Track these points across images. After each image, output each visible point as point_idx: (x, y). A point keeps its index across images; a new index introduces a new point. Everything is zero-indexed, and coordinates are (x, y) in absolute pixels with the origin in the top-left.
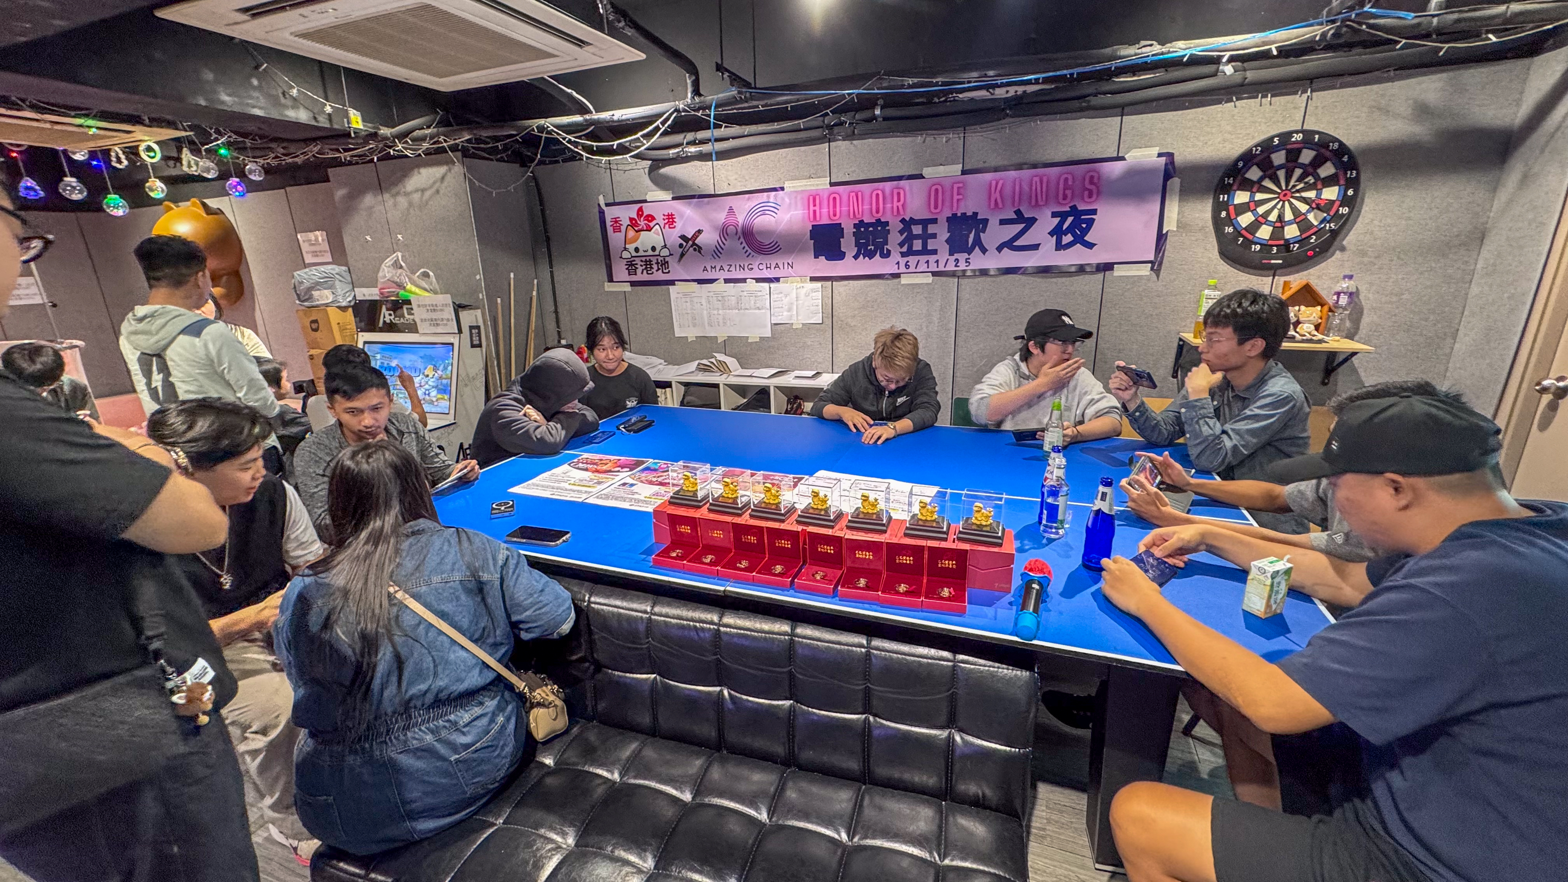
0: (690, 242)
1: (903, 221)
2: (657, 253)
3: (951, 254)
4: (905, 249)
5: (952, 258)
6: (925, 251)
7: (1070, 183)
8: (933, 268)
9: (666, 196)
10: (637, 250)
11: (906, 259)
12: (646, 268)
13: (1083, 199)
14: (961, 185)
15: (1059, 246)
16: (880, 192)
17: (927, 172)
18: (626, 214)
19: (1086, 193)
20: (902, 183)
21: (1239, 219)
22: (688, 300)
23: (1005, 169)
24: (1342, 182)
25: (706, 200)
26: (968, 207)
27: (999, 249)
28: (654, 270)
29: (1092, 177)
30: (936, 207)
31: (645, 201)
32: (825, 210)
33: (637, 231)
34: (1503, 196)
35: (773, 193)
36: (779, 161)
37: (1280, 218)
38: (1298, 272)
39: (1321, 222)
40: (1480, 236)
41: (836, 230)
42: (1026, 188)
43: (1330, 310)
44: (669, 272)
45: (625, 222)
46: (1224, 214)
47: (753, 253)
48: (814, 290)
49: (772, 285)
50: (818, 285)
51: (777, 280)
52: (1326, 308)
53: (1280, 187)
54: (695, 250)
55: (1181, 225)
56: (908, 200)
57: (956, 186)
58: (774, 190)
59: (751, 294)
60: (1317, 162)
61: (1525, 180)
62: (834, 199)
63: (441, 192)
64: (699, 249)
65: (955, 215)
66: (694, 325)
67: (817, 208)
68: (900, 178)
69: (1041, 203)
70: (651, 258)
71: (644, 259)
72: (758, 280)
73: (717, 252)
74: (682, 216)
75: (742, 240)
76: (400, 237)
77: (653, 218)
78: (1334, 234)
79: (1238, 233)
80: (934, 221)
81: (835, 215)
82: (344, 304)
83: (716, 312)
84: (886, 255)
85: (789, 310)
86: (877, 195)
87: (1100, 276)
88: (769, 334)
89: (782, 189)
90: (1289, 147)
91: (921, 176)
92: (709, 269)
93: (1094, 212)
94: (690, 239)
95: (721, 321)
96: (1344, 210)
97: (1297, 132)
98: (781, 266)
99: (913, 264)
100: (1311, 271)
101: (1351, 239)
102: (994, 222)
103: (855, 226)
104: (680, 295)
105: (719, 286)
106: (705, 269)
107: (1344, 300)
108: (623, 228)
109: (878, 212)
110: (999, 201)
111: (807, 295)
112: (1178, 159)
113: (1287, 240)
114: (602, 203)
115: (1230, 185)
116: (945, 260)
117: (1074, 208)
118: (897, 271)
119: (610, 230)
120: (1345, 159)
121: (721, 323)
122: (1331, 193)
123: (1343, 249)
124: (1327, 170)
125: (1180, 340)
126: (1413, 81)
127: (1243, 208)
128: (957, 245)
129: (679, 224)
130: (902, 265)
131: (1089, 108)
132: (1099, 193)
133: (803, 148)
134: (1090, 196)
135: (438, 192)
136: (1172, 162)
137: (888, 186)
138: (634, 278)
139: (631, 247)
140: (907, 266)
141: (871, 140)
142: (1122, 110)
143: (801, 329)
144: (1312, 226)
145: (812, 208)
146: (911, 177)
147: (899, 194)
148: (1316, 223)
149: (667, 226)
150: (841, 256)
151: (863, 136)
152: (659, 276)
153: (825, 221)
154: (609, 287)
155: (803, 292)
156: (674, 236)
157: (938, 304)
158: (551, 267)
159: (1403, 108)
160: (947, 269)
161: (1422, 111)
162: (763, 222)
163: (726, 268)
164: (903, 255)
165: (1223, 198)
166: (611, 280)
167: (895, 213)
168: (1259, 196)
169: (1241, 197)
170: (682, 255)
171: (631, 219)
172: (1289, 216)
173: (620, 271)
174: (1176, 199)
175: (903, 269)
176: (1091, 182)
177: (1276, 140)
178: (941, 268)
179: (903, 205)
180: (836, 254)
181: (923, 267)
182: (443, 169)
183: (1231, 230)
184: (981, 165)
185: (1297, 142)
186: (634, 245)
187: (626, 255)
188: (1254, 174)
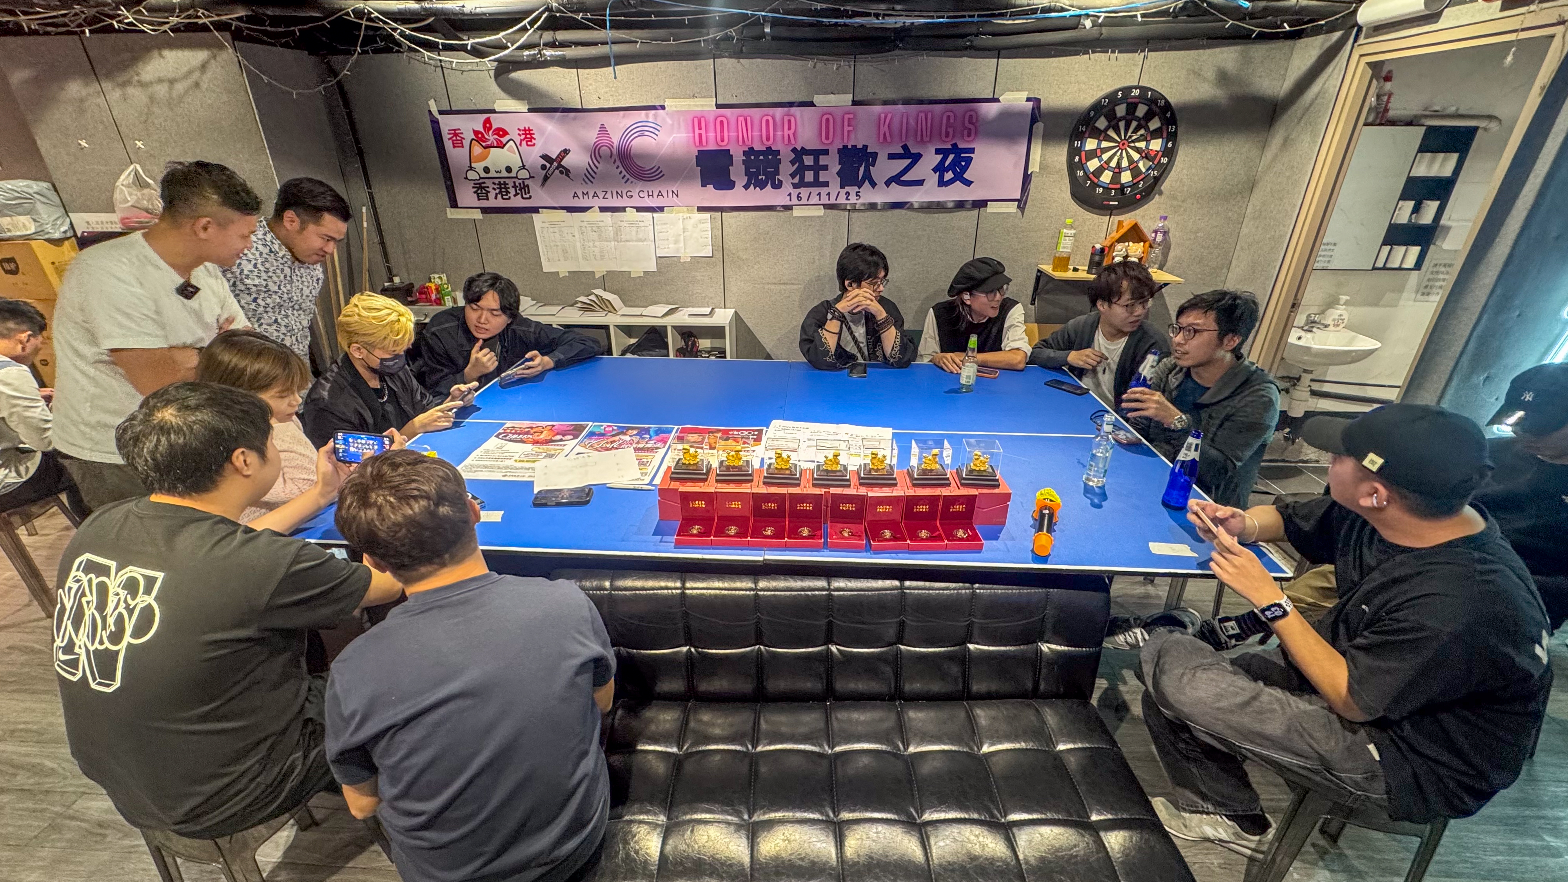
0: (555, 164)
1: (794, 150)
2: (513, 174)
3: (842, 187)
4: (796, 180)
5: (843, 192)
6: (817, 183)
7: (952, 121)
8: (825, 200)
9: (521, 106)
10: (487, 170)
11: (798, 190)
12: (500, 192)
13: (963, 136)
14: (851, 116)
15: (942, 183)
16: (770, 118)
17: (818, 99)
18: (469, 125)
19: (966, 132)
20: (793, 110)
21: (1089, 163)
22: (556, 230)
23: (894, 102)
24: (1165, 135)
25: (572, 114)
26: (859, 139)
27: (888, 183)
28: (511, 195)
29: (971, 116)
30: (827, 138)
31: (493, 111)
32: (711, 135)
33: (485, 148)
34: (1269, 154)
35: (653, 112)
36: (657, 75)
37: (1119, 164)
38: (1128, 212)
39: (1148, 170)
40: (1251, 186)
41: (725, 155)
42: (912, 122)
43: (1151, 246)
44: (530, 198)
45: (469, 136)
46: (1077, 159)
47: (632, 179)
48: (701, 222)
49: (656, 215)
50: (707, 215)
51: (661, 209)
52: (1147, 244)
53: (1120, 137)
54: (561, 172)
55: (1043, 167)
56: (800, 130)
57: (847, 117)
58: (654, 108)
59: (632, 224)
60: (1149, 116)
61: (1286, 143)
62: (722, 122)
63: (204, 86)
64: (566, 172)
65: (845, 147)
66: (566, 259)
67: (703, 132)
68: (791, 104)
69: (925, 139)
70: (507, 181)
71: (497, 181)
72: (639, 209)
73: (589, 176)
74: (542, 132)
75: (618, 163)
76: (139, 144)
77: (505, 133)
78: (1157, 180)
79: (1087, 176)
80: (826, 152)
81: (722, 141)
82: (57, 235)
83: (591, 244)
84: (778, 186)
85: (676, 242)
86: (767, 121)
87: (975, 212)
88: (653, 267)
89: (663, 107)
90: (1130, 100)
91: (811, 104)
92: (580, 195)
93: (972, 151)
94: (554, 160)
95: (598, 255)
96: (1165, 160)
97: (1136, 88)
98: (665, 194)
99: (804, 196)
100: (1137, 211)
101: (1166, 185)
102: (882, 158)
103: (745, 153)
104: (546, 225)
105: (594, 215)
106: (575, 195)
107: (1159, 238)
108: (466, 143)
109: (768, 139)
110: (888, 135)
111: (695, 226)
112: (1043, 104)
113: (1122, 185)
114: (434, 110)
115: (1083, 133)
116: (835, 192)
117: (955, 145)
118: (789, 203)
119: (448, 144)
120: (1168, 115)
121: (598, 257)
122: (1156, 145)
123: (1161, 193)
124: (1154, 124)
125: (1039, 271)
126: (1217, 50)
127: (1092, 154)
128: (848, 178)
129: (539, 141)
130: (794, 197)
131: (972, 47)
132: (976, 134)
133: (684, 62)
134: (969, 135)
135: (197, 85)
136: (1039, 108)
137: (779, 112)
138: (485, 204)
139: (479, 166)
140: (799, 198)
141: (759, 60)
142: (998, 53)
143: (690, 262)
144: (1141, 172)
145: (697, 131)
146: (802, 104)
147: (789, 121)
148: (1144, 170)
149: (524, 143)
150: (730, 185)
151: (750, 55)
152: (517, 202)
153: (712, 147)
154: (452, 214)
155: (690, 224)
156: (533, 155)
157: (830, 237)
158: (369, 187)
159: (1210, 74)
160: (838, 202)
161: (1223, 78)
162: (641, 144)
163: (601, 195)
164: (795, 186)
165: (1077, 144)
166: (454, 204)
167: (786, 141)
168: (1105, 144)
169: (1091, 144)
170: (546, 178)
171: (476, 133)
172: (1125, 163)
173: (466, 195)
174: (1040, 142)
175: (795, 201)
176: (970, 122)
177: (1120, 93)
178: (833, 201)
179: (794, 134)
180: (725, 183)
181: (814, 200)
182: (201, 55)
183: (1081, 173)
184: (870, 96)
185: (1135, 97)
186: (483, 164)
187: (472, 175)
188: (1102, 123)
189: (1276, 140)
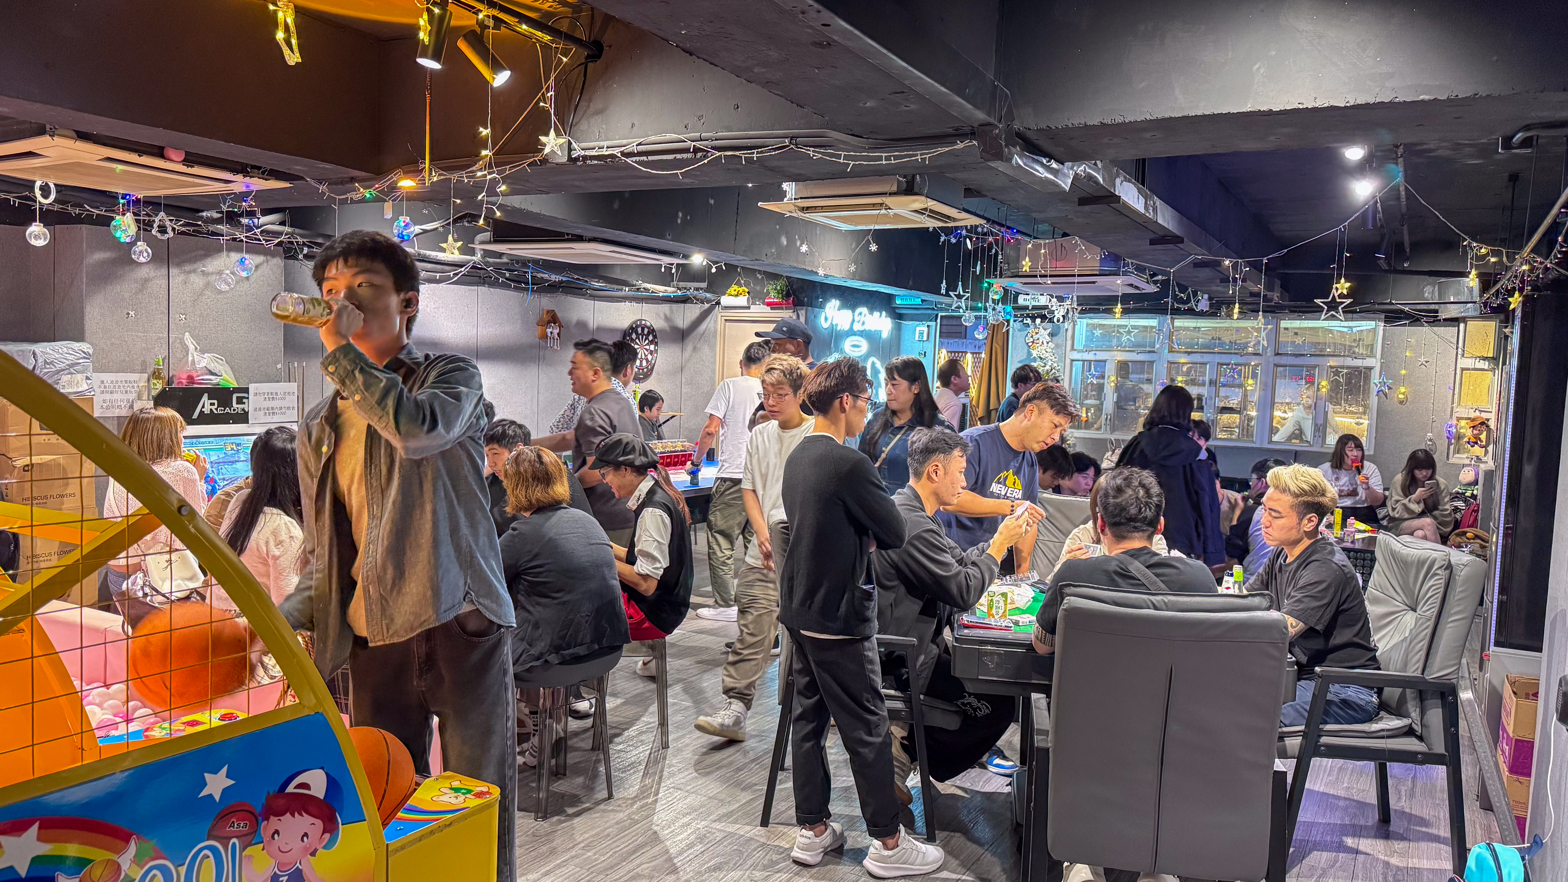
24: (654, 343)
34: (687, 354)
38: (645, 381)
39: (651, 359)
60: (649, 333)
61: (695, 349)
76: (182, 317)
78: (654, 364)
90: (641, 326)
96: (654, 355)
97: (643, 320)
100: (649, 381)
101: (656, 368)
120: (653, 334)
122: (652, 347)
123: (656, 371)
124: (651, 338)
142: (594, 297)
144: (649, 361)
159: (662, 316)
177: (639, 322)
185: (643, 324)
188: (634, 336)
189: (689, 348)
